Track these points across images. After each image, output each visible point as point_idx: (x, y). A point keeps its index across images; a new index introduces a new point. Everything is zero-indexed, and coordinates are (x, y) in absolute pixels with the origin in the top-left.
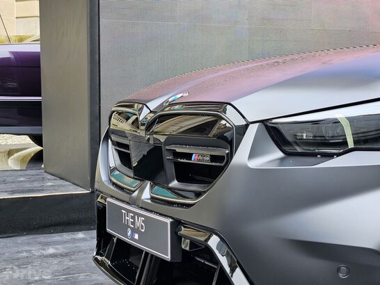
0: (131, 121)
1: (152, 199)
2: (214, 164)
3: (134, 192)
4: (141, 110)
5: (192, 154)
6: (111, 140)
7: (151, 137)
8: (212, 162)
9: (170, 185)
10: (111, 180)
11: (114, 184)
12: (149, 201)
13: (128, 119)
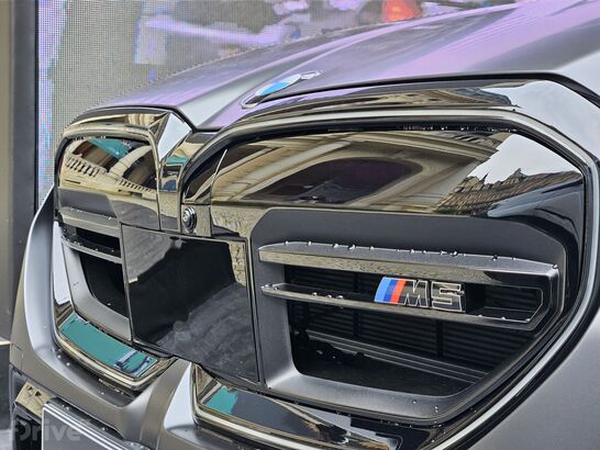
0: (119, 168)
1: (201, 426)
2: (477, 319)
3: (137, 393)
4: (158, 130)
5: (377, 278)
6: (61, 224)
7: (201, 213)
8: (469, 310)
9: (272, 384)
10: (57, 346)
11: (66, 357)
12: (190, 436)
13: (109, 163)
